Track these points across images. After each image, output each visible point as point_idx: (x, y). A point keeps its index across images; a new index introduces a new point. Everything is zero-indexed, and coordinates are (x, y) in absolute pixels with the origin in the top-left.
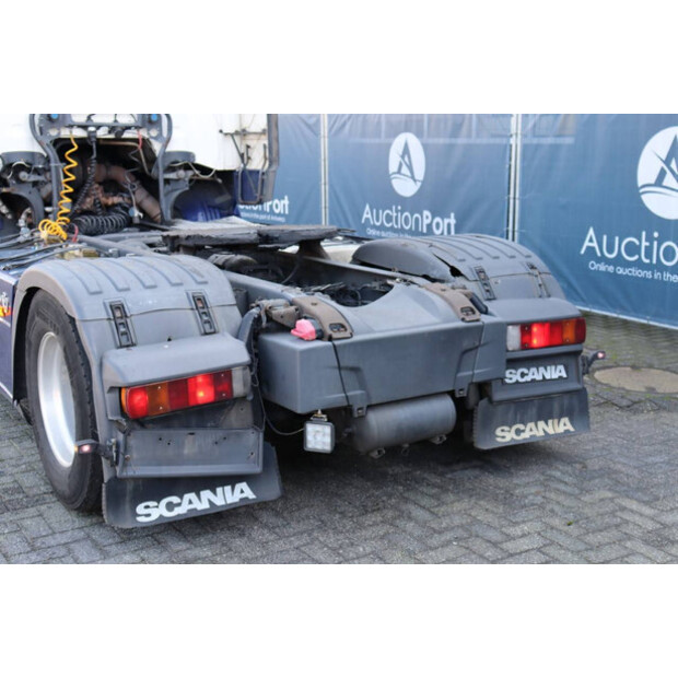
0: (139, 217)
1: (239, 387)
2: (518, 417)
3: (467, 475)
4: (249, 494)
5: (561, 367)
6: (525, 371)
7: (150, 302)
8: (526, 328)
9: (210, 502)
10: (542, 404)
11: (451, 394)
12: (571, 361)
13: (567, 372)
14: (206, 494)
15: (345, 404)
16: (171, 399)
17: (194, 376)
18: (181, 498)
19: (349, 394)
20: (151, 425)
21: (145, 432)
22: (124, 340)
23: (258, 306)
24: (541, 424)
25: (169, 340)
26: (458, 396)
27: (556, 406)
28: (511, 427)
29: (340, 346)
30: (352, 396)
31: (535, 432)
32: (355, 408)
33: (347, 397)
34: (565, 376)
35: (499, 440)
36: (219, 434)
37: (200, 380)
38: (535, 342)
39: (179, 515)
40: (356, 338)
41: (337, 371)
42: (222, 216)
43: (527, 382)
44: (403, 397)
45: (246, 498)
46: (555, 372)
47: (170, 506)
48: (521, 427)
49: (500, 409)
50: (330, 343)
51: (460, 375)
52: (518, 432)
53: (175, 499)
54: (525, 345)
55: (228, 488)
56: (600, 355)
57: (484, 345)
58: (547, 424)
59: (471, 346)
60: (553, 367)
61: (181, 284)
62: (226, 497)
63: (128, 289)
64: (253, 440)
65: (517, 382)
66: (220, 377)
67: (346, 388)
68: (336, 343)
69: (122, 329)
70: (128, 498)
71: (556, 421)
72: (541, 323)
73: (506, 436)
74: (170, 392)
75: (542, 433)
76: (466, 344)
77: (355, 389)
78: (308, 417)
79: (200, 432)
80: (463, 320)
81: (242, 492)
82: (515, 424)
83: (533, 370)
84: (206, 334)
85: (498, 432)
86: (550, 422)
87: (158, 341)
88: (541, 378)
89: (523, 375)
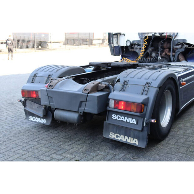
2: (117, 131)
8: (116, 102)
9: (39, 121)
10: (126, 130)
14: (39, 119)
19: (50, 103)
25: (39, 83)
26: (80, 114)
27: (132, 133)
28: (115, 134)
30: (51, 104)
31: (123, 139)
32: (52, 107)
38: (122, 108)
45: (44, 123)
48: (119, 135)
51: (80, 108)
52: (117, 136)
54: (116, 107)
55: (42, 119)
56: (153, 121)
57: (88, 101)
58: (128, 138)
60: (131, 119)
69: (33, 79)
71: (132, 139)
73: (113, 136)
76: (82, 99)
80: (83, 92)
81: (44, 121)
83: (123, 117)
85: (111, 134)
86: (130, 138)
88: (125, 121)
89: (119, 118)
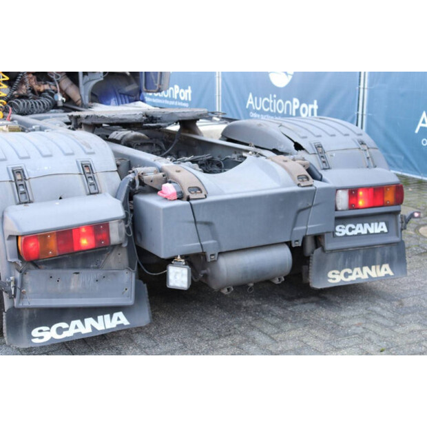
0: (63, 101)
1: (115, 236)
2: (347, 263)
3: (304, 308)
4: (124, 321)
5: (383, 224)
6: (353, 226)
7: (46, 168)
8: (353, 192)
9: (93, 328)
10: (367, 253)
11: (289, 244)
12: (391, 219)
13: (388, 228)
14: (89, 321)
15: (200, 251)
16: (58, 246)
17: (78, 228)
18: (69, 324)
19: (203, 243)
20: (43, 266)
21: (38, 271)
22: (23, 198)
23: (134, 172)
24: (366, 269)
25: (60, 198)
26: (294, 246)
27: (378, 255)
28: (340, 271)
29: (195, 205)
30: (207, 245)
31: (360, 275)
32: (208, 255)
33: (201, 245)
34: (386, 230)
35: (330, 281)
36: (99, 273)
37: (83, 230)
38: (361, 203)
39: (66, 338)
40: (209, 199)
41: (194, 225)
42: (130, 101)
43: (354, 235)
44: (248, 246)
45: (122, 325)
46: (378, 227)
47: (60, 331)
48: (349, 271)
49: (332, 256)
50: (188, 203)
51: (295, 229)
52: (346, 275)
53: (64, 325)
54: (352, 205)
55: (107, 316)
56: (416, 215)
57: (316, 205)
58: (370, 269)
59: (305, 206)
60: (376, 224)
61: (73, 154)
62: (105, 323)
63: (28, 158)
64: (128, 278)
65: (346, 235)
66: (100, 228)
67: (201, 238)
68: (193, 202)
69: (22, 189)
70: (24, 324)
71: (378, 267)
72: (366, 188)
73: (336, 278)
74: (58, 240)
75: (366, 277)
76: (301, 205)
77: (208, 240)
78: (170, 261)
79: (83, 272)
80: (299, 185)
81: (119, 319)
82: (343, 268)
83: (359, 225)
84: (91, 194)
85: (330, 275)
86: (373, 267)
87: (52, 199)
88: (366, 232)
89: (350, 230)
